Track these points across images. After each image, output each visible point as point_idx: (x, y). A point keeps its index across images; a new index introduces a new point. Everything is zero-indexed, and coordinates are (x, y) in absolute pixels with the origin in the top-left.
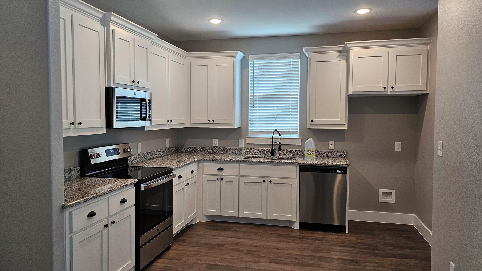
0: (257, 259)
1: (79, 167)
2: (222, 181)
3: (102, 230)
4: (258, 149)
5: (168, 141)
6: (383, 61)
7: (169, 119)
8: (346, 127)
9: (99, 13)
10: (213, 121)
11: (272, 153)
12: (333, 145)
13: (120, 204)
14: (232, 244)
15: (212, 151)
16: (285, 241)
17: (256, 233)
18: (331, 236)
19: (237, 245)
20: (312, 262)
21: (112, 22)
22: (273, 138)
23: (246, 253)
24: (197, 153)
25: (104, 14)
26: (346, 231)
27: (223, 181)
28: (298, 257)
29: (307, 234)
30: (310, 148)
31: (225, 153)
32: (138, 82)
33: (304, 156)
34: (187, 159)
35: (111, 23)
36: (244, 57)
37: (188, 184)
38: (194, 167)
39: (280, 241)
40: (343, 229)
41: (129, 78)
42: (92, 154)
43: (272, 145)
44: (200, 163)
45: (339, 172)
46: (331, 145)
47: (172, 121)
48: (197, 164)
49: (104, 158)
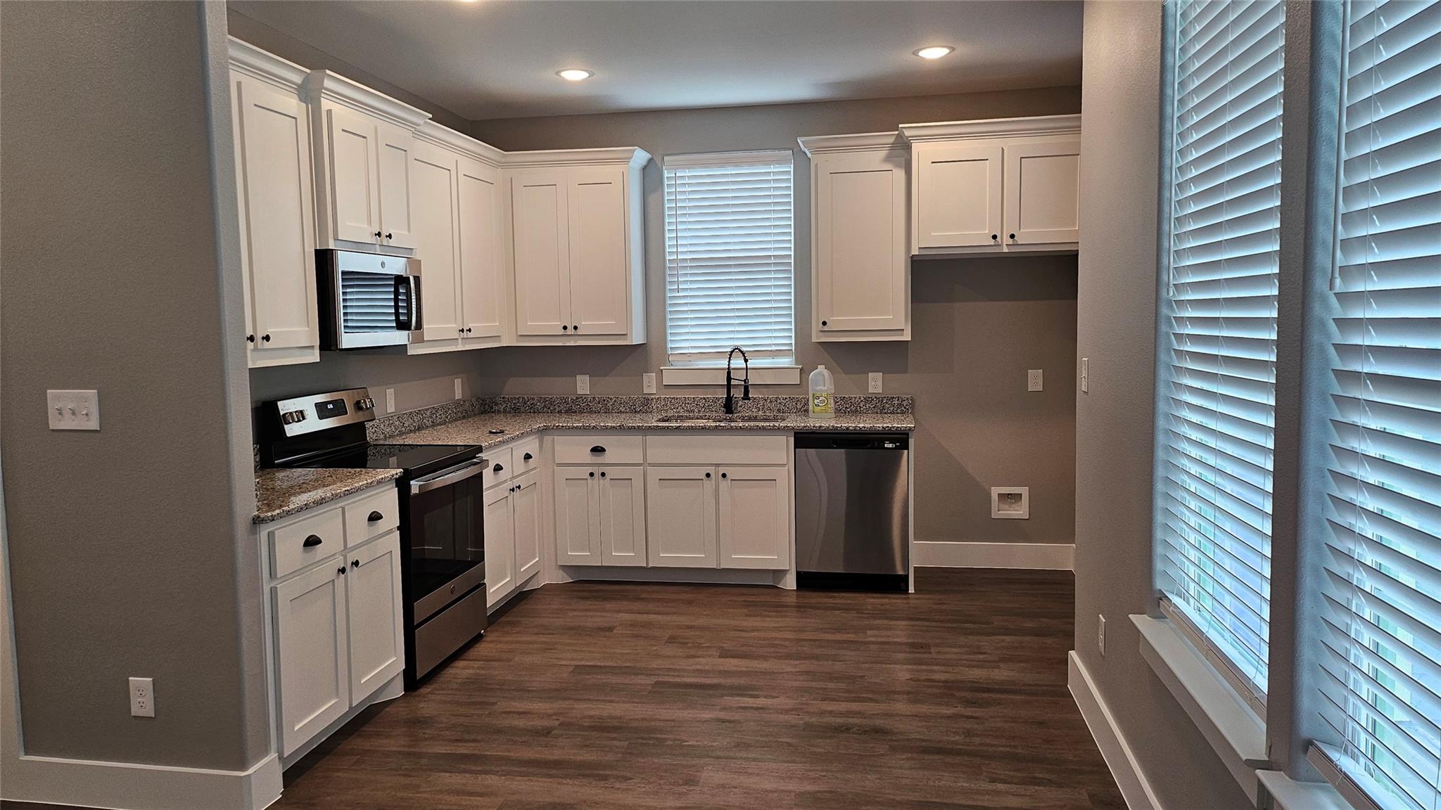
0: (693, 652)
1: (257, 444)
2: (604, 480)
3: (333, 580)
4: (694, 398)
5: (458, 383)
6: (989, 171)
7: (463, 325)
8: (907, 336)
9: (295, 73)
10: (576, 328)
11: (729, 406)
12: (880, 383)
13: (369, 524)
14: (631, 625)
15: (574, 407)
16: (761, 615)
17: (690, 602)
18: (872, 600)
19: (642, 626)
20: (817, 651)
21: (324, 93)
22: (729, 368)
23: (666, 642)
24: (534, 412)
25: (306, 75)
26: (908, 590)
27: (606, 481)
28: (787, 643)
29: (815, 598)
30: (821, 390)
31: (607, 412)
32: (390, 236)
33: (807, 411)
34: (513, 427)
35: (323, 95)
36: (650, 160)
37: (519, 487)
38: (530, 445)
39: (747, 616)
40: (902, 585)
41: (367, 226)
42: (287, 413)
43: (729, 386)
44: (545, 437)
45: (890, 446)
46: (873, 383)
47: (470, 330)
48: (537, 440)
49: (313, 424)
